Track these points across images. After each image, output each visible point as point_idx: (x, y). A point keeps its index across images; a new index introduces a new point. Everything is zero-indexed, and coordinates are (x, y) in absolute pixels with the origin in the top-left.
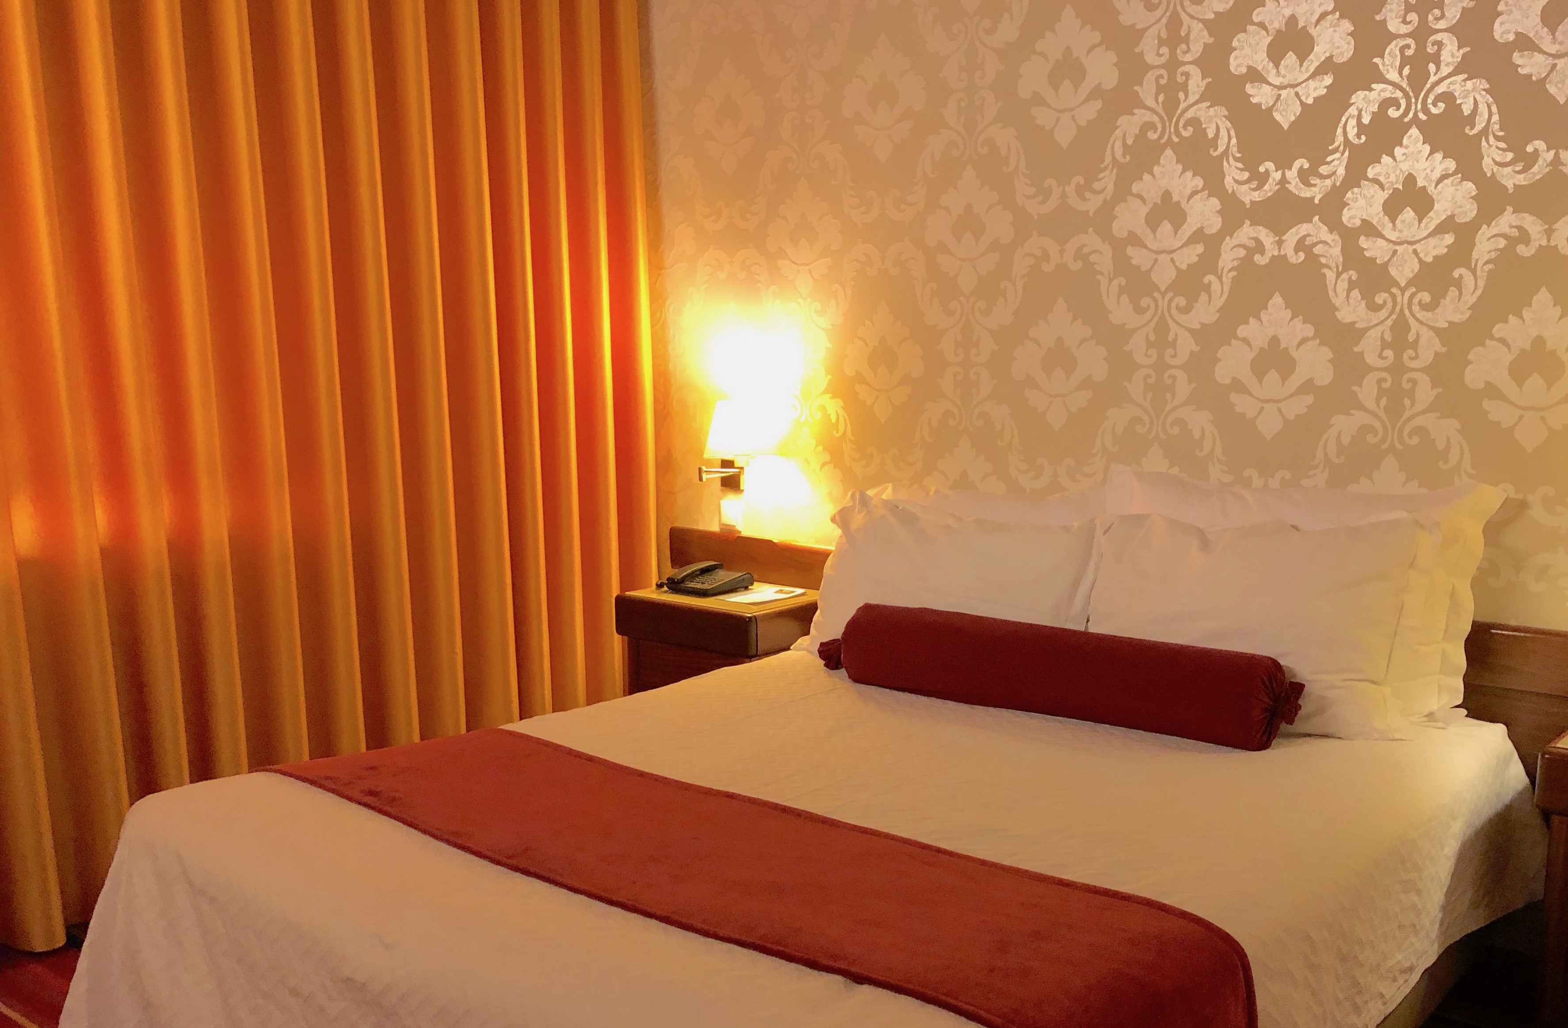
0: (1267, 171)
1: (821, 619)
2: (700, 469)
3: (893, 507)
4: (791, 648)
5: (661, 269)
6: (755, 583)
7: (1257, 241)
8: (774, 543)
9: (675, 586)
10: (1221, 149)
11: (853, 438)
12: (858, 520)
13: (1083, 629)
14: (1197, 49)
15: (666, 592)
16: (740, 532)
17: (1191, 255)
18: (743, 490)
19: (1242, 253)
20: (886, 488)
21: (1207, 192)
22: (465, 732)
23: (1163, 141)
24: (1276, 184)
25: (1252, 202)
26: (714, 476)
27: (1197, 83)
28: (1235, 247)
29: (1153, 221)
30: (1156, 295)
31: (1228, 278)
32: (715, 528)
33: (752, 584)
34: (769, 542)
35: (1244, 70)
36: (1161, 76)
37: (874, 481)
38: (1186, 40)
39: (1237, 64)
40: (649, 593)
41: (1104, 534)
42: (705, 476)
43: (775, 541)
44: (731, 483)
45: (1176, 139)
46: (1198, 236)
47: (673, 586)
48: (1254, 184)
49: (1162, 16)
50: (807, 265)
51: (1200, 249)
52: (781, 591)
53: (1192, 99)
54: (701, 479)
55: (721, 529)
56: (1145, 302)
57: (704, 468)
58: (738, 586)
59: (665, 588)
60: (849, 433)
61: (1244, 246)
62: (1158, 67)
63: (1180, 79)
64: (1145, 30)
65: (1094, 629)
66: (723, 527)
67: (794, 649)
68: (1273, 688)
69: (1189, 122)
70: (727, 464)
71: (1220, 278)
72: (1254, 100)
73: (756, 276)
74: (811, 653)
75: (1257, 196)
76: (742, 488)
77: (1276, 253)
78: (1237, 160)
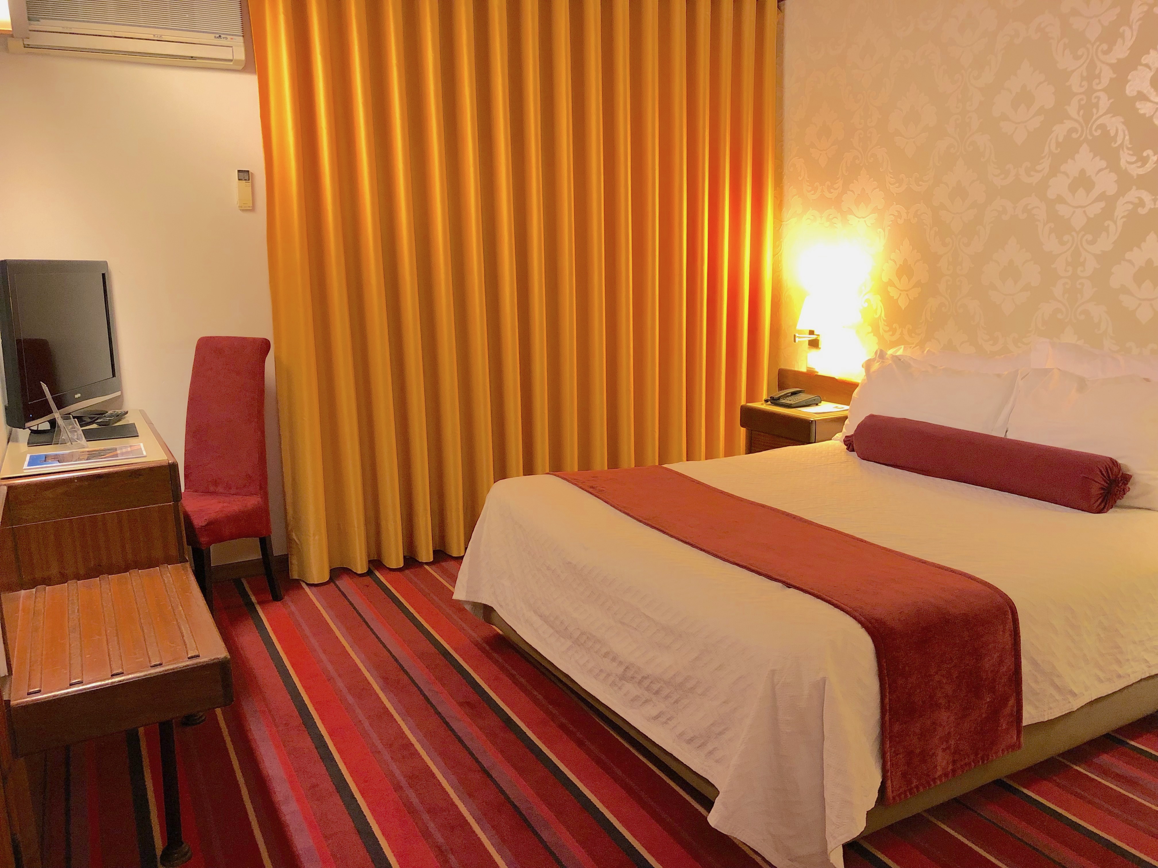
0: (1148, 155)
1: (848, 423)
2: (795, 336)
3: (897, 359)
4: (832, 439)
5: (782, 222)
6: (822, 402)
7: (1141, 200)
8: (836, 379)
9: (774, 401)
10: (1119, 142)
11: (885, 319)
12: (876, 366)
13: (1003, 436)
14: (1105, 81)
15: (769, 405)
16: (818, 372)
17: (1097, 208)
18: (820, 348)
19: (1130, 207)
20: (901, 348)
21: (1108, 169)
22: (634, 466)
23: (1081, 139)
24: (1154, 164)
25: (1138, 175)
26: (804, 340)
27: (1104, 102)
28: (1126, 203)
29: (1073, 188)
30: (1074, 233)
31: (1120, 223)
32: (804, 369)
33: (820, 402)
34: (833, 379)
35: (1135, 93)
36: (1082, 99)
37: (894, 344)
38: (1099, 77)
39: (1130, 90)
40: (760, 405)
41: (1022, 379)
42: (797, 339)
43: (837, 378)
44: (814, 344)
45: (1090, 138)
46: (1102, 197)
47: (773, 401)
48: (1139, 164)
49: (1084, 63)
50: (863, 218)
51: (1102, 204)
52: (836, 407)
53: (1101, 112)
54: (795, 341)
55: (807, 370)
56: (1066, 238)
57: (797, 335)
58: (811, 403)
59: (769, 403)
60: (883, 315)
61: (1131, 203)
62: (1081, 94)
63: (1094, 101)
64: (1073, 71)
65: (1010, 436)
66: (808, 369)
67: (834, 440)
68: (1109, 477)
69: (1100, 127)
70: (811, 333)
71: (1115, 223)
72: (1142, 112)
73: (835, 225)
74: (841, 441)
75: (1141, 171)
76: (820, 347)
77: (1153, 207)
78: (1128, 149)
